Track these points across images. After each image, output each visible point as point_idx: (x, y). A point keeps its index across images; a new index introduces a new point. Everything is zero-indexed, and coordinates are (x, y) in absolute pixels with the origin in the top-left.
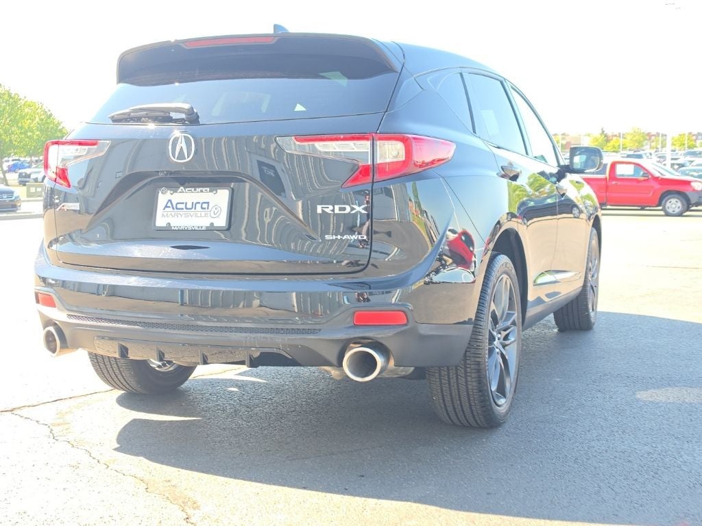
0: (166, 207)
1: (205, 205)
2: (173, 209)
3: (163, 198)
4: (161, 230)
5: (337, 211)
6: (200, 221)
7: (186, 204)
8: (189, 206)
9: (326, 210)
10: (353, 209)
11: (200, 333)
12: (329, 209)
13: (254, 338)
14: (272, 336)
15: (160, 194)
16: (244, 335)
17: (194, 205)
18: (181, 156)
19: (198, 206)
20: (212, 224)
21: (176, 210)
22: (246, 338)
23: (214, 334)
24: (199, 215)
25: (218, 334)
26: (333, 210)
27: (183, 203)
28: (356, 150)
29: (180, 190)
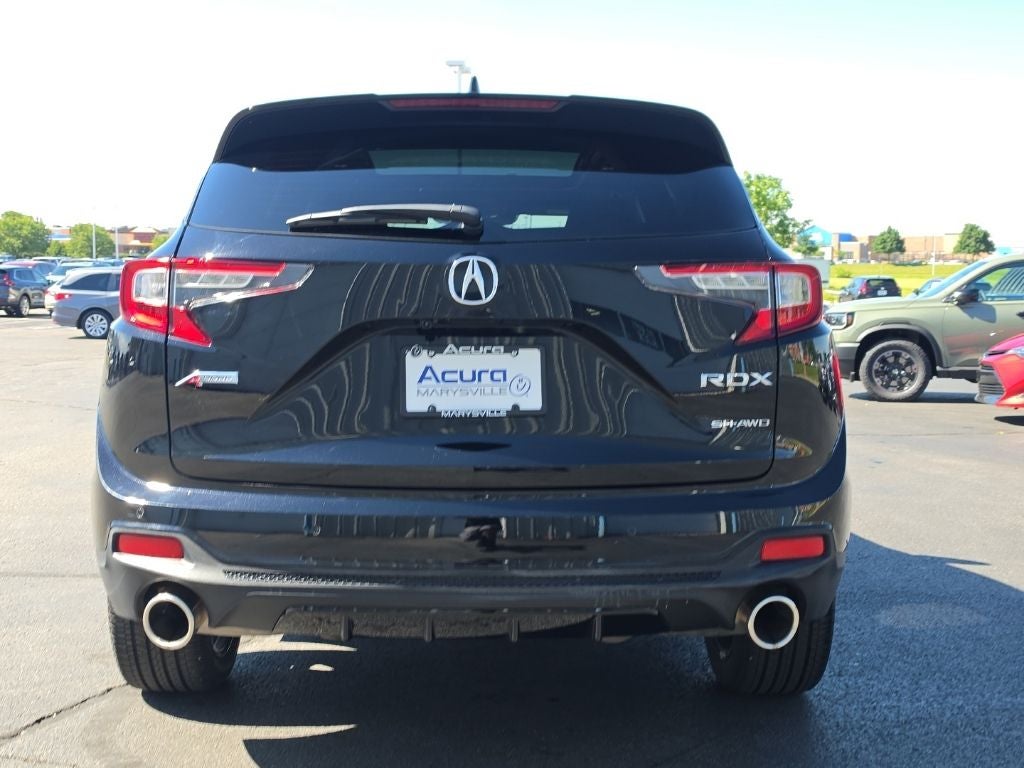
0: (422, 378)
1: (499, 376)
2: (438, 381)
3: (415, 363)
4: (418, 417)
5: (730, 382)
6: (491, 401)
7: (461, 373)
8: (468, 376)
9: (713, 381)
10: (752, 379)
11: (516, 590)
12: (718, 380)
13: (614, 593)
14: (645, 587)
15: (409, 355)
16: (596, 588)
17: (477, 376)
18: (473, 294)
19: (486, 377)
20: (516, 407)
21: (442, 383)
22: (601, 593)
23: (542, 590)
24: (488, 390)
25: (551, 590)
26: (725, 381)
27: (456, 372)
28: (748, 287)
29: (447, 350)
